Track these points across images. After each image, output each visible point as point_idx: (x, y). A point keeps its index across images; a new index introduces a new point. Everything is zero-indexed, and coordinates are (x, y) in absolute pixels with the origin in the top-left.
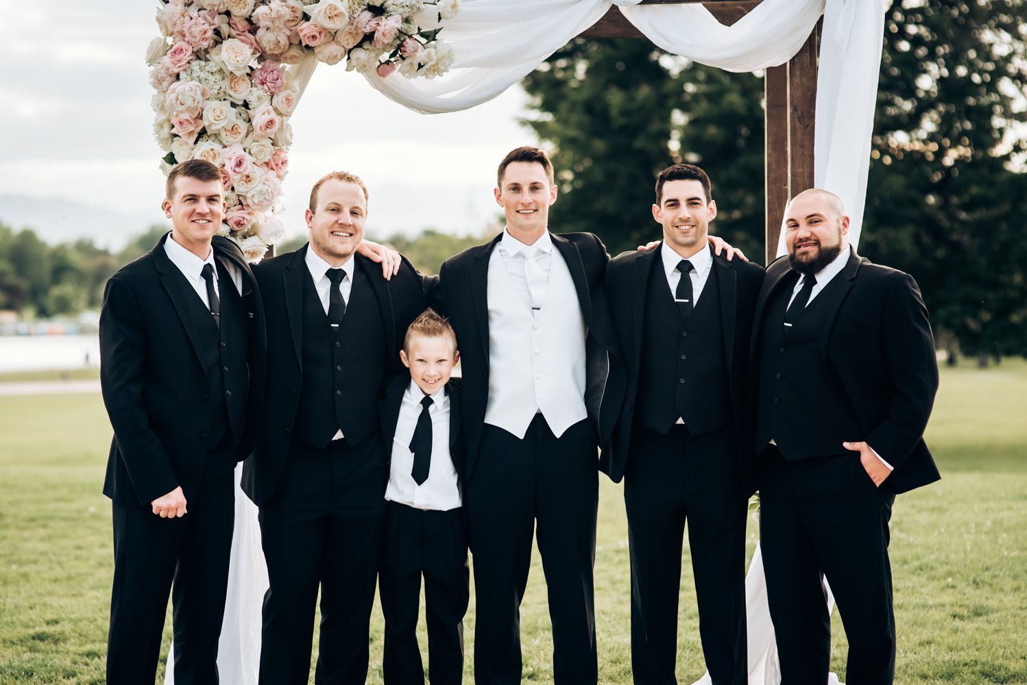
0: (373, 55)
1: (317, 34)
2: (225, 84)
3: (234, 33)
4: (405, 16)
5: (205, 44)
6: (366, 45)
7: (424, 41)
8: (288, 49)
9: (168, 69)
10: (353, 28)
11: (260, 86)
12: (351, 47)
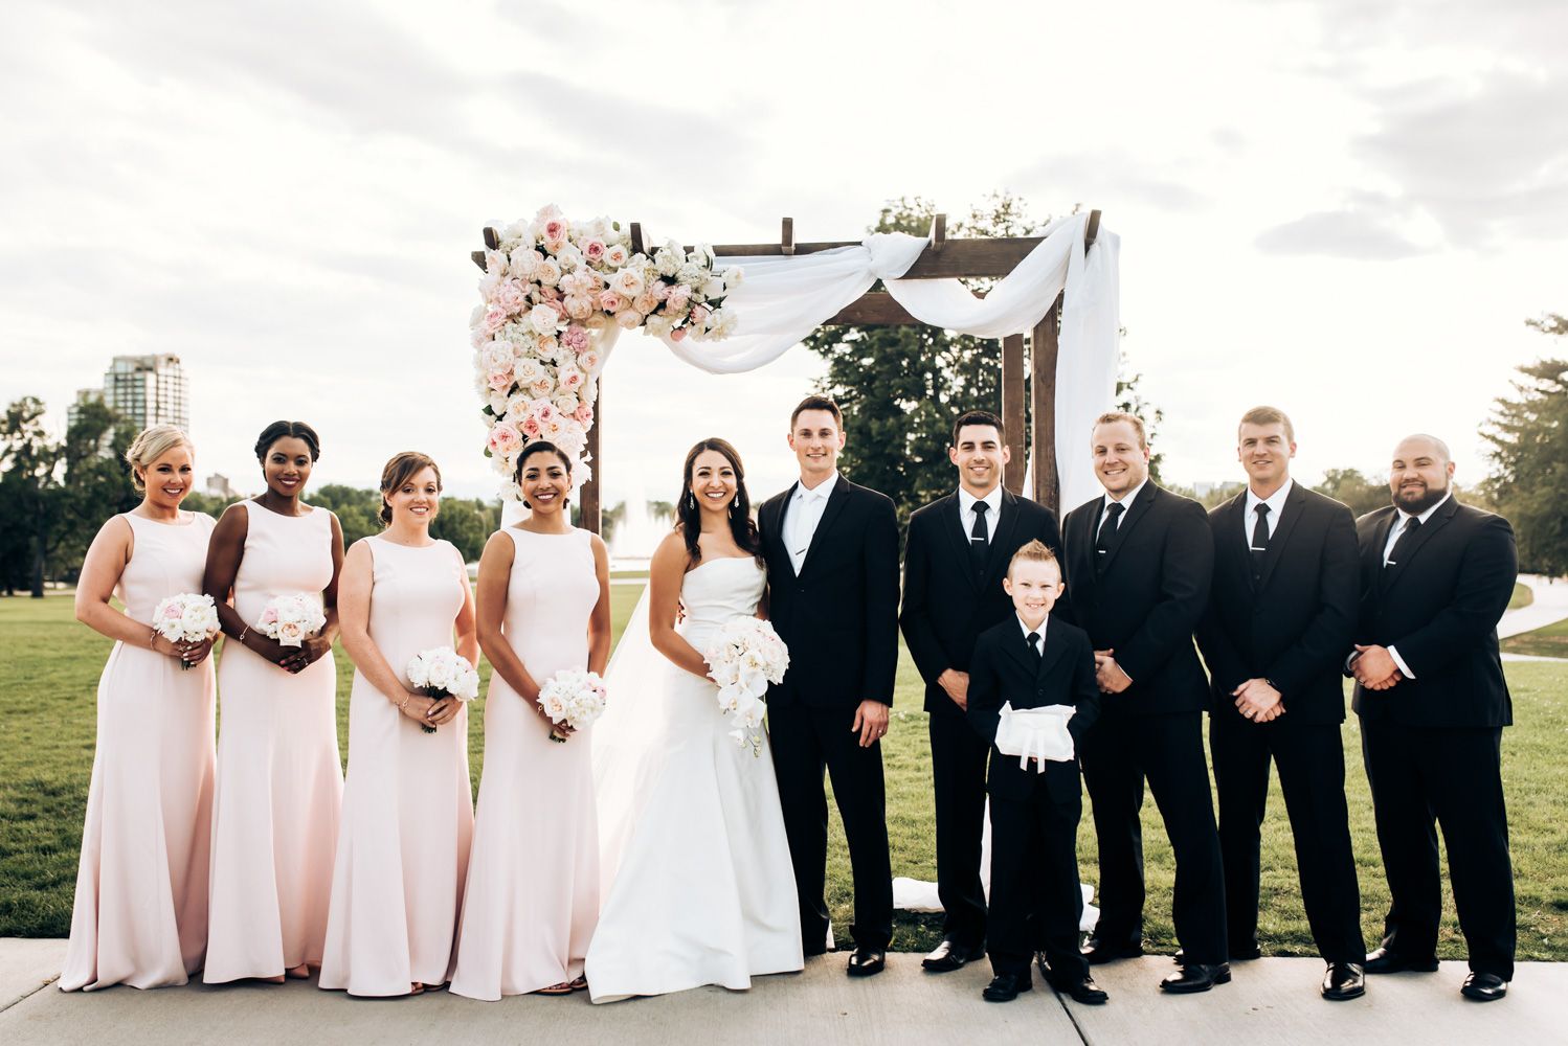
0: (666, 320)
1: (616, 301)
2: (534, 344)
3: (544, 300)
4: (695, 286)
5: (517, 309)
6: (660, 312)
7: (711, 308)
8: (592, 315)
9: (486, 331)
10: (648, 296)
11: (566, 347)
12: (647, 313)
